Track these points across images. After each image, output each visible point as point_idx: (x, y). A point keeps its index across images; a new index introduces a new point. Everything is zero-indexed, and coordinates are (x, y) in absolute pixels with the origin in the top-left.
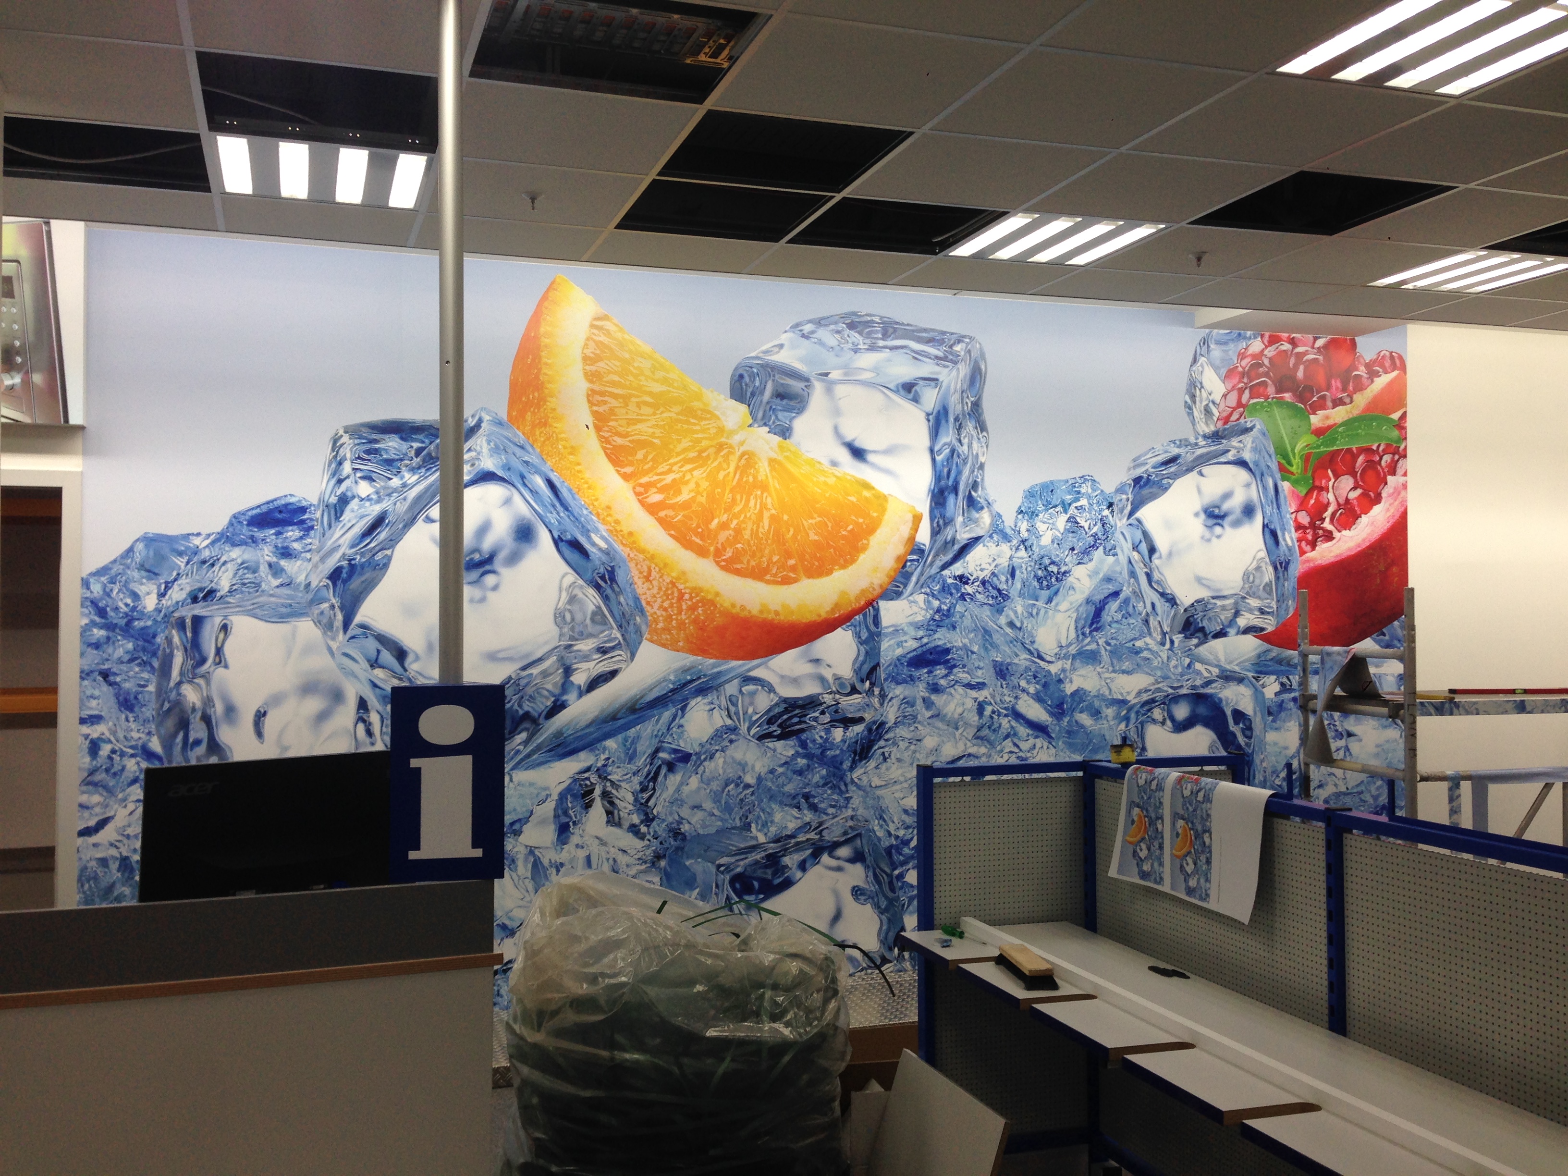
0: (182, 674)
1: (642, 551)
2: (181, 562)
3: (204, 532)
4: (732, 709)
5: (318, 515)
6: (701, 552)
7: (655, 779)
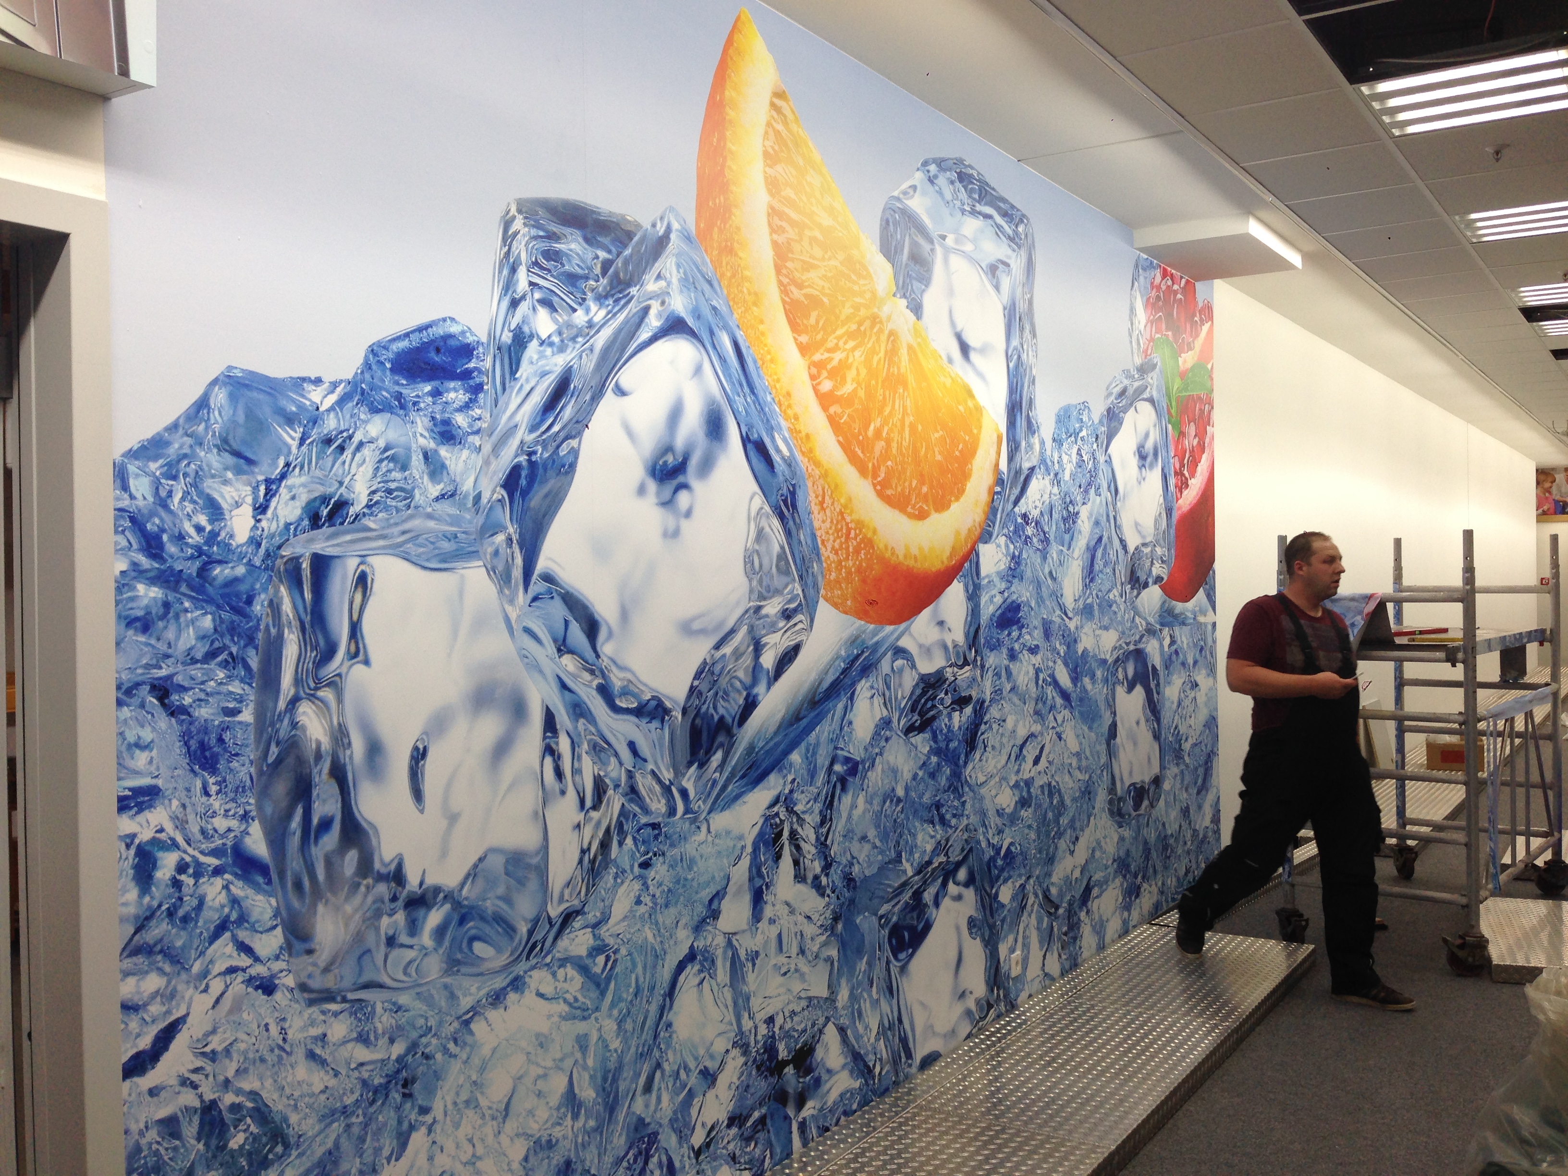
1: (817, 464)
3: (328, 378)
5: (488, 364)
6: (862, 471)
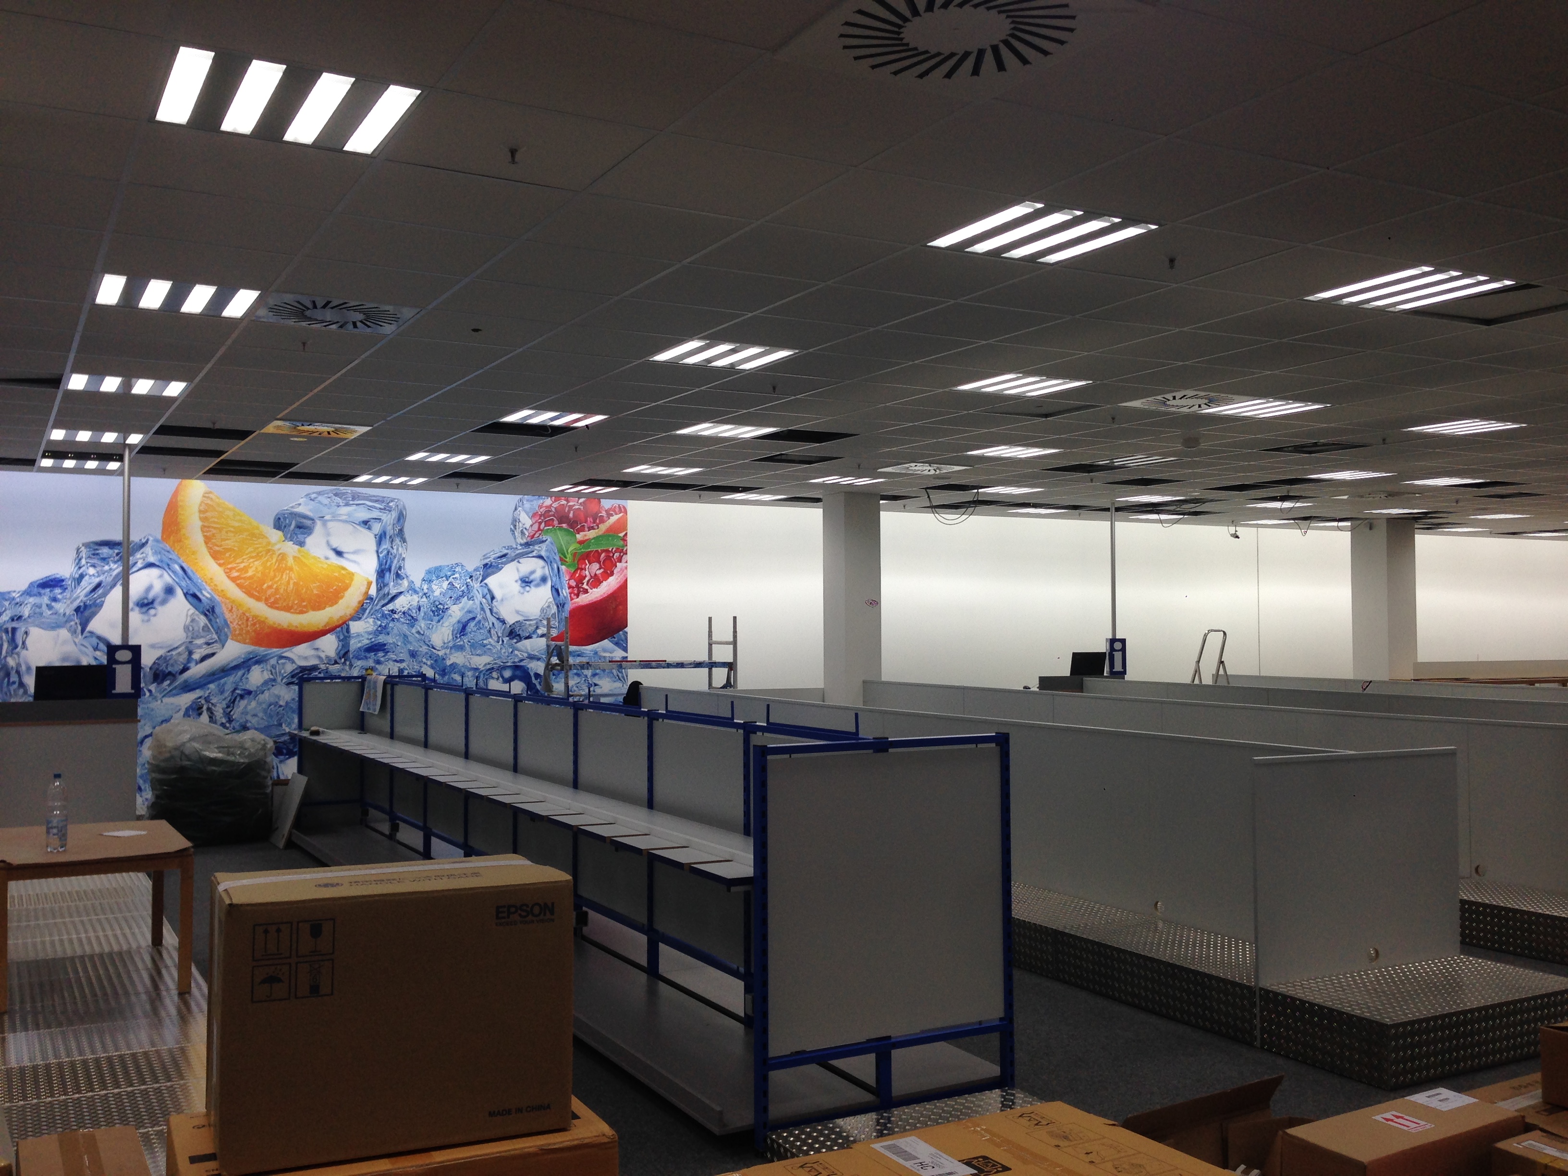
0: (7, 652)
1: (227, 598)
2: (7, 603)
3: (17, 590)
4: (273, 671)
5: (70, 582)
6: (258, 599)
7: (234, 702)
